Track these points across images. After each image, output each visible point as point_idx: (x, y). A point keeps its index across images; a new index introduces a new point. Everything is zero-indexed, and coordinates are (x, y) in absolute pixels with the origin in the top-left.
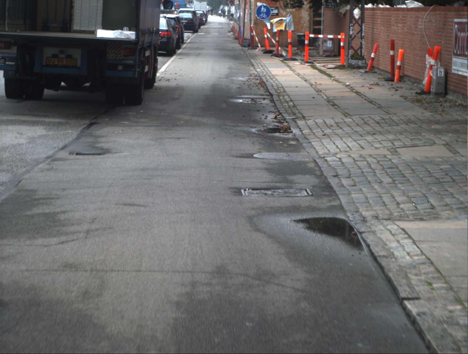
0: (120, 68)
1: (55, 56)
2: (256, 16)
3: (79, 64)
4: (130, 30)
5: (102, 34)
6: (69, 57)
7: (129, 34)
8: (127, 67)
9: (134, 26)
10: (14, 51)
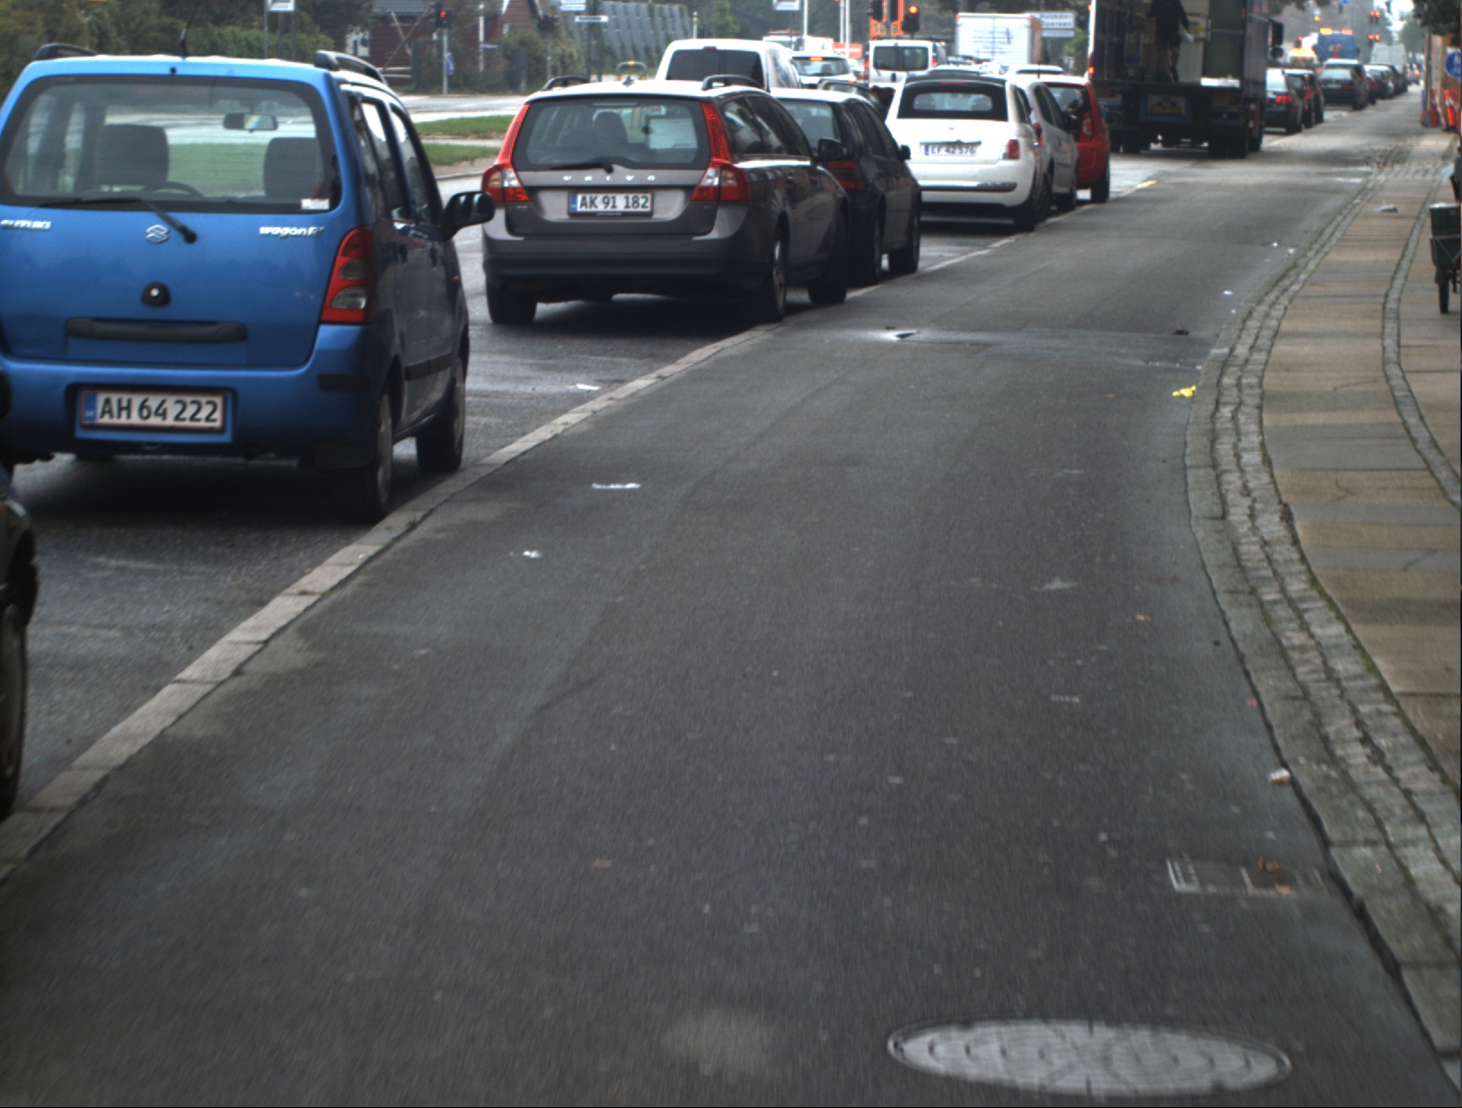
0: (1225, 116)
1: (1159, 104)
2: (1445, 70)
3: (1183, 112)
4: (1235, 77)
5: (1207, 82)
6: (1174, 105)
7: (1233, 82)
8: (1233, 116)
9: (1238, 74)
10: (1118, 100)
